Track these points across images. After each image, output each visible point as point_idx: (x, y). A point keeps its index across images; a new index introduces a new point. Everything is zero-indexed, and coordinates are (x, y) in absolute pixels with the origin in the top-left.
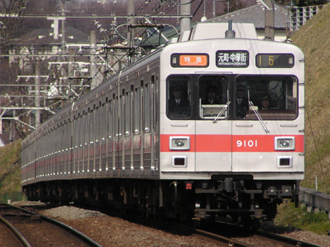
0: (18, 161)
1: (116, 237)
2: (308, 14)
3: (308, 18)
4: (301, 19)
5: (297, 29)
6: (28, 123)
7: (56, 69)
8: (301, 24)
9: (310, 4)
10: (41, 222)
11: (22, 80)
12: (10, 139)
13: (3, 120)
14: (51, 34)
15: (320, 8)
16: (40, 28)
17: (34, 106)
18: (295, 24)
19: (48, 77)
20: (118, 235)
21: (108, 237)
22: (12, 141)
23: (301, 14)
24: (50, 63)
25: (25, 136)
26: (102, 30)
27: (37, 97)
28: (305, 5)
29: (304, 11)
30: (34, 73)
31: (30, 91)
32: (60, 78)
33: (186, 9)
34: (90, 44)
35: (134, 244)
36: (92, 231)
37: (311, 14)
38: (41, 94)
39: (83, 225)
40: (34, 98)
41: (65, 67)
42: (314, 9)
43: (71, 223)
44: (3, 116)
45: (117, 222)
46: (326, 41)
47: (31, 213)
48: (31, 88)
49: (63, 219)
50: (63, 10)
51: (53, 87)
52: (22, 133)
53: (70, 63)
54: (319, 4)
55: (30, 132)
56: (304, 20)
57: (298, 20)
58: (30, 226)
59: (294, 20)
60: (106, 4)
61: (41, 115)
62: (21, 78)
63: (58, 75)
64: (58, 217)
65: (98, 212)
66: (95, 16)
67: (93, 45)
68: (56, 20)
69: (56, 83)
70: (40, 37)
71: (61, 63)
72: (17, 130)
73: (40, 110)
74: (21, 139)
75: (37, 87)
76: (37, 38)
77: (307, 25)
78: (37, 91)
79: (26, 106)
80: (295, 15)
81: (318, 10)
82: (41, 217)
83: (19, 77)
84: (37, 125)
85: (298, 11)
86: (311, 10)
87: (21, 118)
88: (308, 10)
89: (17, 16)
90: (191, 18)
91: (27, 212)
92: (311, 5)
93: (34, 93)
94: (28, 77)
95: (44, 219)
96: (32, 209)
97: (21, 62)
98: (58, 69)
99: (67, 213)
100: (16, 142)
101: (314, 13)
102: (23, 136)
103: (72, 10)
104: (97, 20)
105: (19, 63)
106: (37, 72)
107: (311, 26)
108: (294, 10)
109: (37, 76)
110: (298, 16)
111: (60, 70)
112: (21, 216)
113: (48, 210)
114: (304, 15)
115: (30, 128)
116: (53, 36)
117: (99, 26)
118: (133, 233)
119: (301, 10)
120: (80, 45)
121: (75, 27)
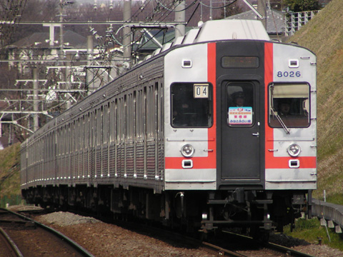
0: (17, 164)
1: (108, 245)
2: (303, 19)
3: (303, 24)
4: (296, 24)
5: (292, 34)
6: (27, 127)
7: (55, 73)
8: (296, 29)
9: (305, 9)
10: (35, 228)
11: (21, 85)
12: (9, 142)
13: (2, 124)
14: (47, 41)
15: (315, 13)
16: (39, 32)
17: (32, 110)
18: (290, 29)
19: (46, 81)
20: (110, 244)
21: (100, 246)
22: (10, 144)
23: (296, 20)
24: (48, 68)
25: (24, 140)
26: (97, 37)
27: (36, 101)
28: (300, 10)
29: (300, 16)
30: (32, 77)
31: (28, 95)
32: (59, 83)
33: (181, 16)
34: (87, 49)
35: (125, 253)
36: (85, 239)
37: (306, 20)
38: (39, 98)
39: (77, 232)
40: (32, 102)
41: (63, 71)
42: (309, 14)
43: (65, 229)
44: (2, 120)
45: (110, 229)
46: (320, 46)
47: (26, 219)
48: (29, 92)
49: (58, 225)
50: (61, 14)
51: (51, 91)
52: (21, 136)
53: (68, 67)
54: (313, 10)
55: (29, 136)
56: (300, 25)
57: (293, 25)
58: (24, 233)
59: (290, 25)
60: (104, 8)
61: (39, 119)
62: (19, 82)
63: (57, 79)
64: (53, 223)
65: (92, 218)
66: (90, 22)
67: (90, 50)
68: (52, 26)
69: (54, 88)
70: (36, 44)
71: (59, 68)
72: (15, 134)
73: (38, 114)
74: (19, 143)
75: (35, 91)
76: (34, 45)
77: (302, 30)
78: (35, 95)
79: (24, 110)
80: (290, 20)
81: (313, 15)
82: (35, 223)
83: (17, 81)
84: (35, 129)
85: (293, 16)
86: (306, 15)
87: (20, 122)
88: (303, 15)
89: (13, 22)
90: (186, 25)
91: (22, 218)
92: (307, 10)
93: (32, 97)
94: (27, 81)
95: (38, 226)
96: (28, 214)
97: (20, 66)
98: (57, 73)
99: (62, 219)
100: (15, 145)
101: (309, 19)
102: (22, 139)
103: (71, 13)
104: (93, 26)
105: (17, 66)
106: (35, 76)
107: (306, 32)
108: (289, 16)
109: (35, 80)
110: (293, 21)
111: (59, 74)
112: (16, 222)
113: (44, 216)
114: (300, 20)
115: (29, 132)
116: (49, 42)
117: (94, 32)
118: (125, 242)
119: (296, 15)
120: (77, 51)
121: (74, 30)
